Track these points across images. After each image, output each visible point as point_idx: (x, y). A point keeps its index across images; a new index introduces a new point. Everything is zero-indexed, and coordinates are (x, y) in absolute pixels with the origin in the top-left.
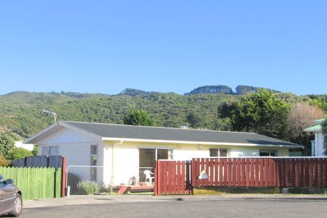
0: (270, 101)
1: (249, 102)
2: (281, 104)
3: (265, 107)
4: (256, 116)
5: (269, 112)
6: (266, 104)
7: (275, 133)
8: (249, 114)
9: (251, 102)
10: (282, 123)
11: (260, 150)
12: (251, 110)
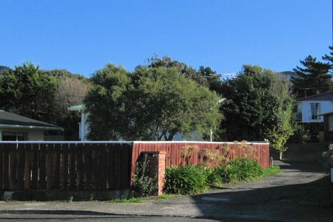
0: (36, 76)
1: (10, 76)
2: (49, 80)
3: (29, 82)
4: (17, 93)
5: (34, 88)
6: (30, 79)
7: (41, 114)
8: (9, 90)
9: (13, 76)
10: (48, 102)
11: (3, 132)
12: (12, 84)
